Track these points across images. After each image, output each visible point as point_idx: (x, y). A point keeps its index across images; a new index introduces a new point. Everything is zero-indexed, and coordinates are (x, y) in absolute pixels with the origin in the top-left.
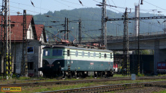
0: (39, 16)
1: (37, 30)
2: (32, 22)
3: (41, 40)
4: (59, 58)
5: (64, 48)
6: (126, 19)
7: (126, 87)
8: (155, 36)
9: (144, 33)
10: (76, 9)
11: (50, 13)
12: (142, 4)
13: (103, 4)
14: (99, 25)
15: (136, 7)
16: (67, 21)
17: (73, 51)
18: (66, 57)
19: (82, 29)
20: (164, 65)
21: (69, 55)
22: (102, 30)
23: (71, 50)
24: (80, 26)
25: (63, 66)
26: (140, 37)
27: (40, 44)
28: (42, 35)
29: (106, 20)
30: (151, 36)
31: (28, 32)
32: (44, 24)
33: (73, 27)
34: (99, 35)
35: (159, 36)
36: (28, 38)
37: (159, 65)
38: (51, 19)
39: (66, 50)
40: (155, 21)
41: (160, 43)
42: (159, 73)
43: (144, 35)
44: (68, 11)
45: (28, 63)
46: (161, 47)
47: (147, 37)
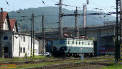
0: (13, 12)
1: (11, 23)
2: (7, 17)
3: (14, 30)
4: (63, 45)
5: (66, 39)
6: (76, 15)
7: (77, 65)
8: (98, 27)
9: (90, 25)
10: (40, 7)
11: (20, 10)
12: (88, 4)
13: (60, 4)
14: (57, 19)
15: (84, 6)
16: (33, 16)
17: (71, 41)
18: (67, 45)
19: (44, 22)
20: (104, 49)
21: (69, 43)
22: (59, 23)
23: (70, 41)
24: (43, 20)
25: (66, 50)
26: (87, 28)
27: (13, 33)
28: (15, 27)
29: (63, 15)
30: (95, 28)
31: (4, 24)
32: (16, 18)
33: (38, 21)
34: (57, 26)
35: (101, 27)
36: (4, 29)
37: (101, 48)
38: (21, 15)
39: (67, 40)
40: (97, 16)
41: (101, 33)
42: (100, 55)
43: (89, 26)
44: (34, 9)
45: (4, 48)
46: (102, 36)
47: (92, 28)
